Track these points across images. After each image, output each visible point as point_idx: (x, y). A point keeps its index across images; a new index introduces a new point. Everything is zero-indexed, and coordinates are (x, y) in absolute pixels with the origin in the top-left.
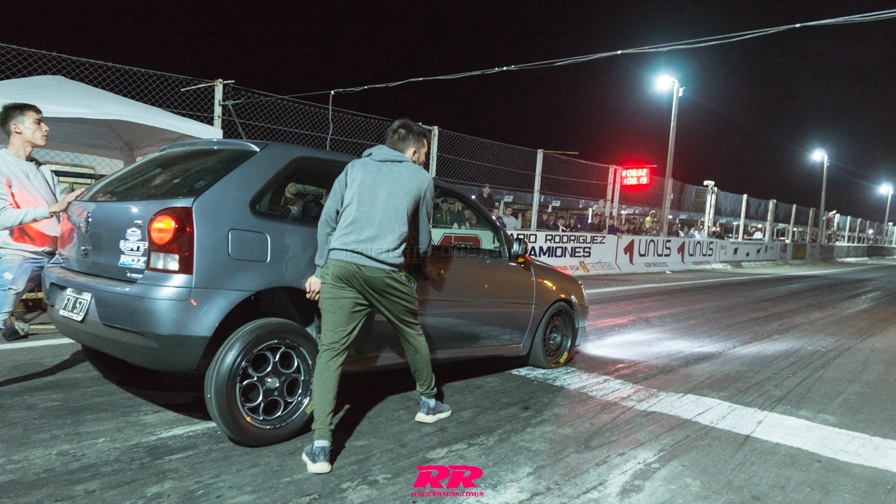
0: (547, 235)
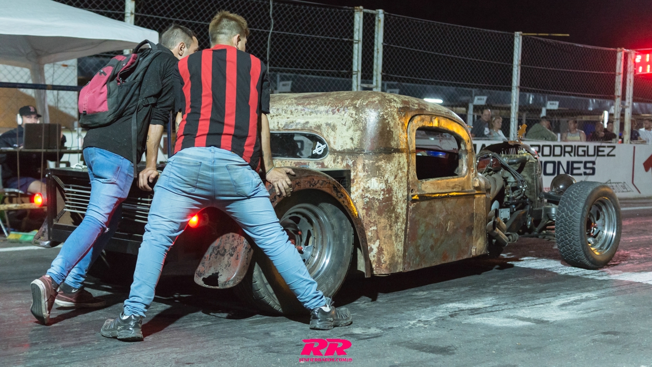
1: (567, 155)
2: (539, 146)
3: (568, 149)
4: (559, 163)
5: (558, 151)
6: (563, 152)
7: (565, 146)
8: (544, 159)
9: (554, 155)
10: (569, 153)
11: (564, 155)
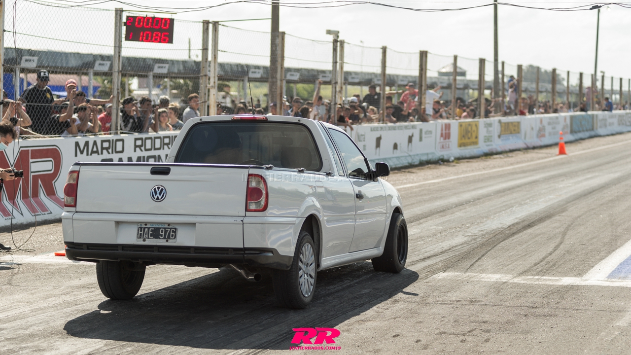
0: (136, 139)
1: (166, 147)
2: (141, 139)
3: (167, 141)
4: (159, 157)
5: (158, 143)
6: (163, 144)
7: (165, 137)
8: (146, 154)
9: (155, 149)
10: (167, 144)
11: (163, 149)
